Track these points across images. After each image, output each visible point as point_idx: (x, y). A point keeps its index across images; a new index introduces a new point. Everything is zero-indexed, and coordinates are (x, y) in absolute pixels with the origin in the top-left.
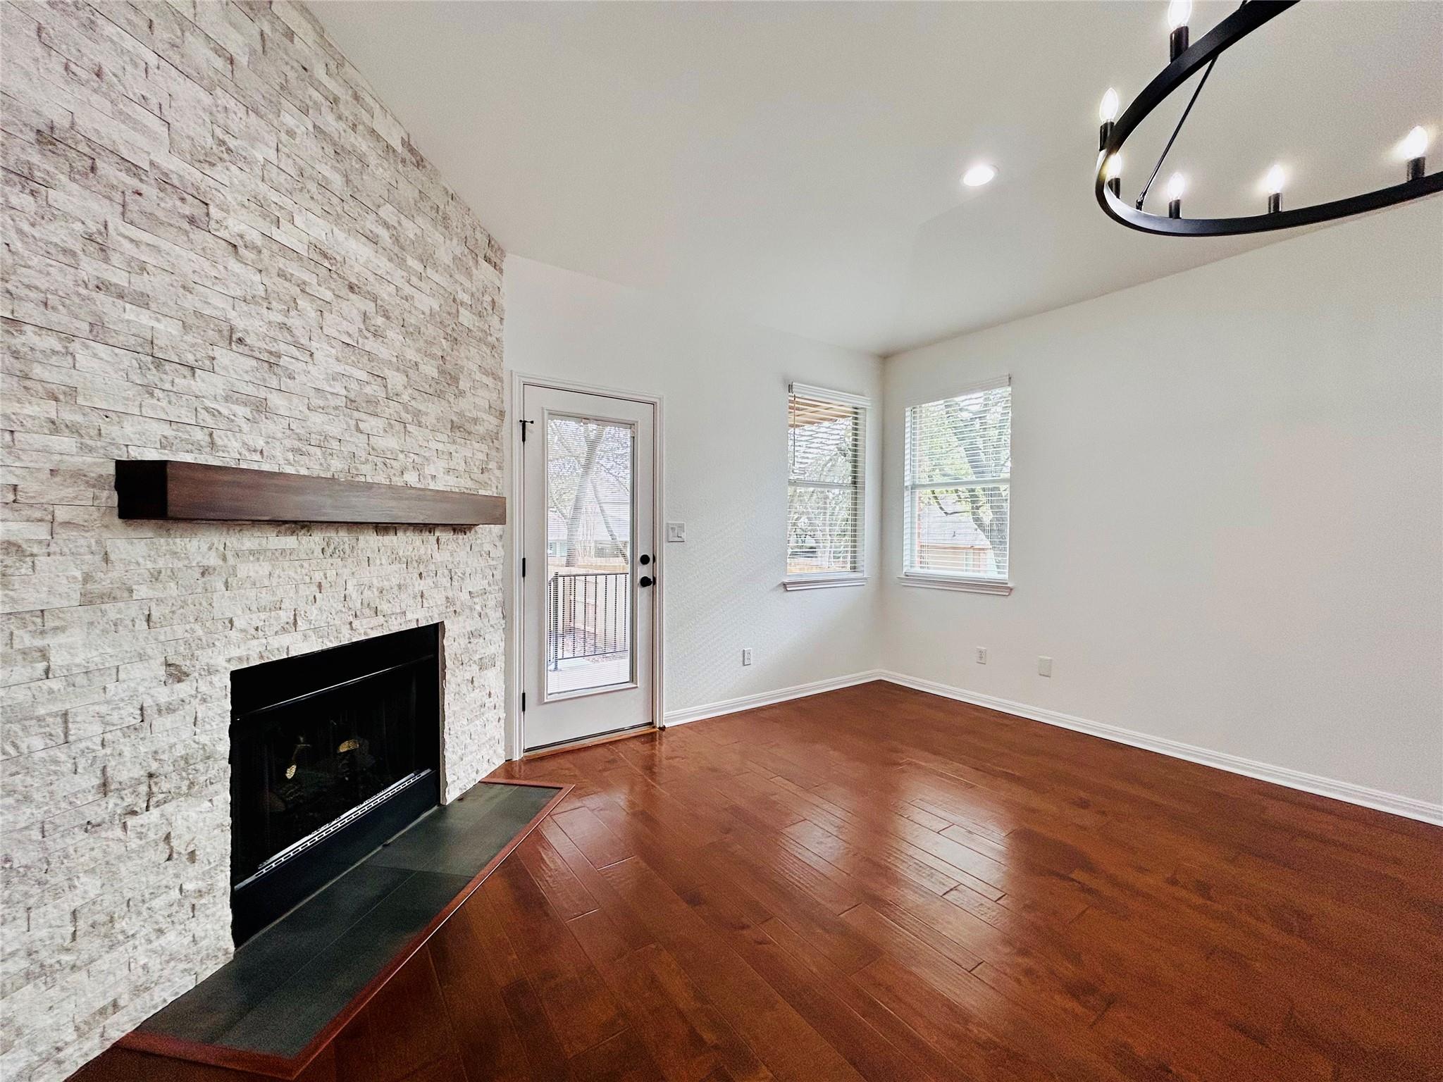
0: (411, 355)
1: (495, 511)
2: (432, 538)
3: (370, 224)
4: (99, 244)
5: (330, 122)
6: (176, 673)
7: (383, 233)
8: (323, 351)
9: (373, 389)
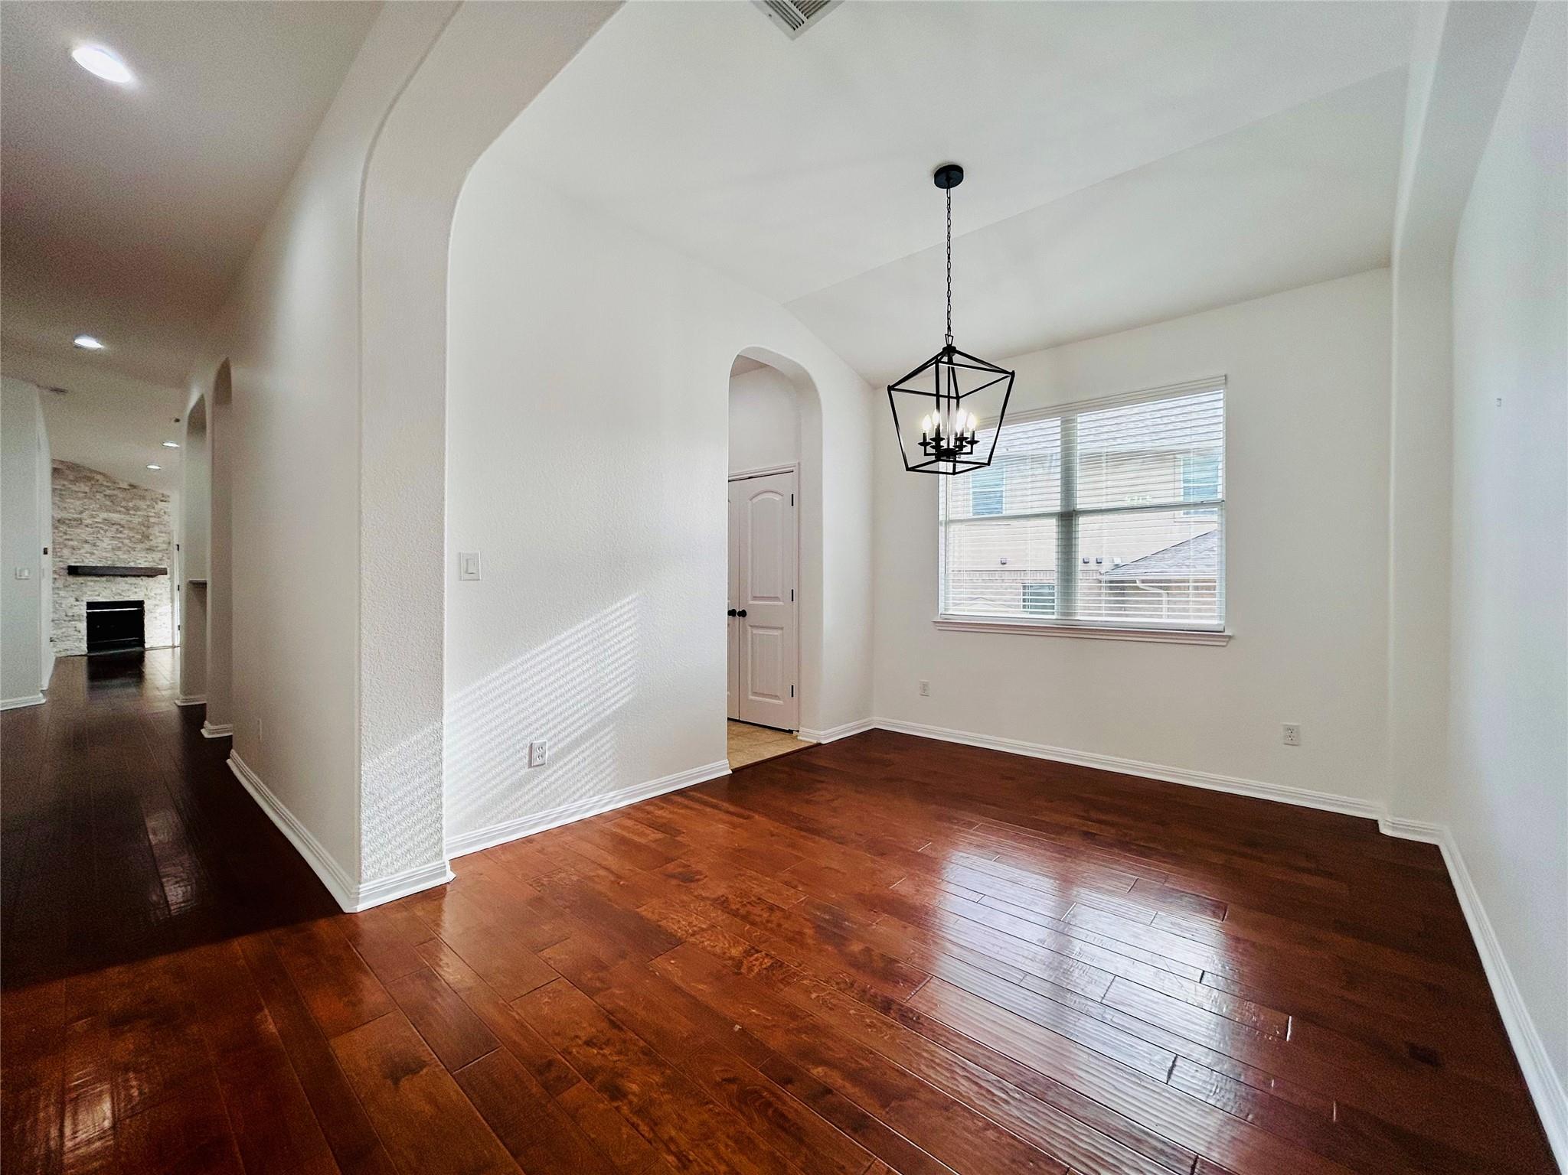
0: (131, 535)
1: (164, 572)
2: (139, 579)
3: (119, 509)
4: (65, 533)
5: (108, 492)
7: (122, 509)
8: (107, 540)
9: (120, 545)
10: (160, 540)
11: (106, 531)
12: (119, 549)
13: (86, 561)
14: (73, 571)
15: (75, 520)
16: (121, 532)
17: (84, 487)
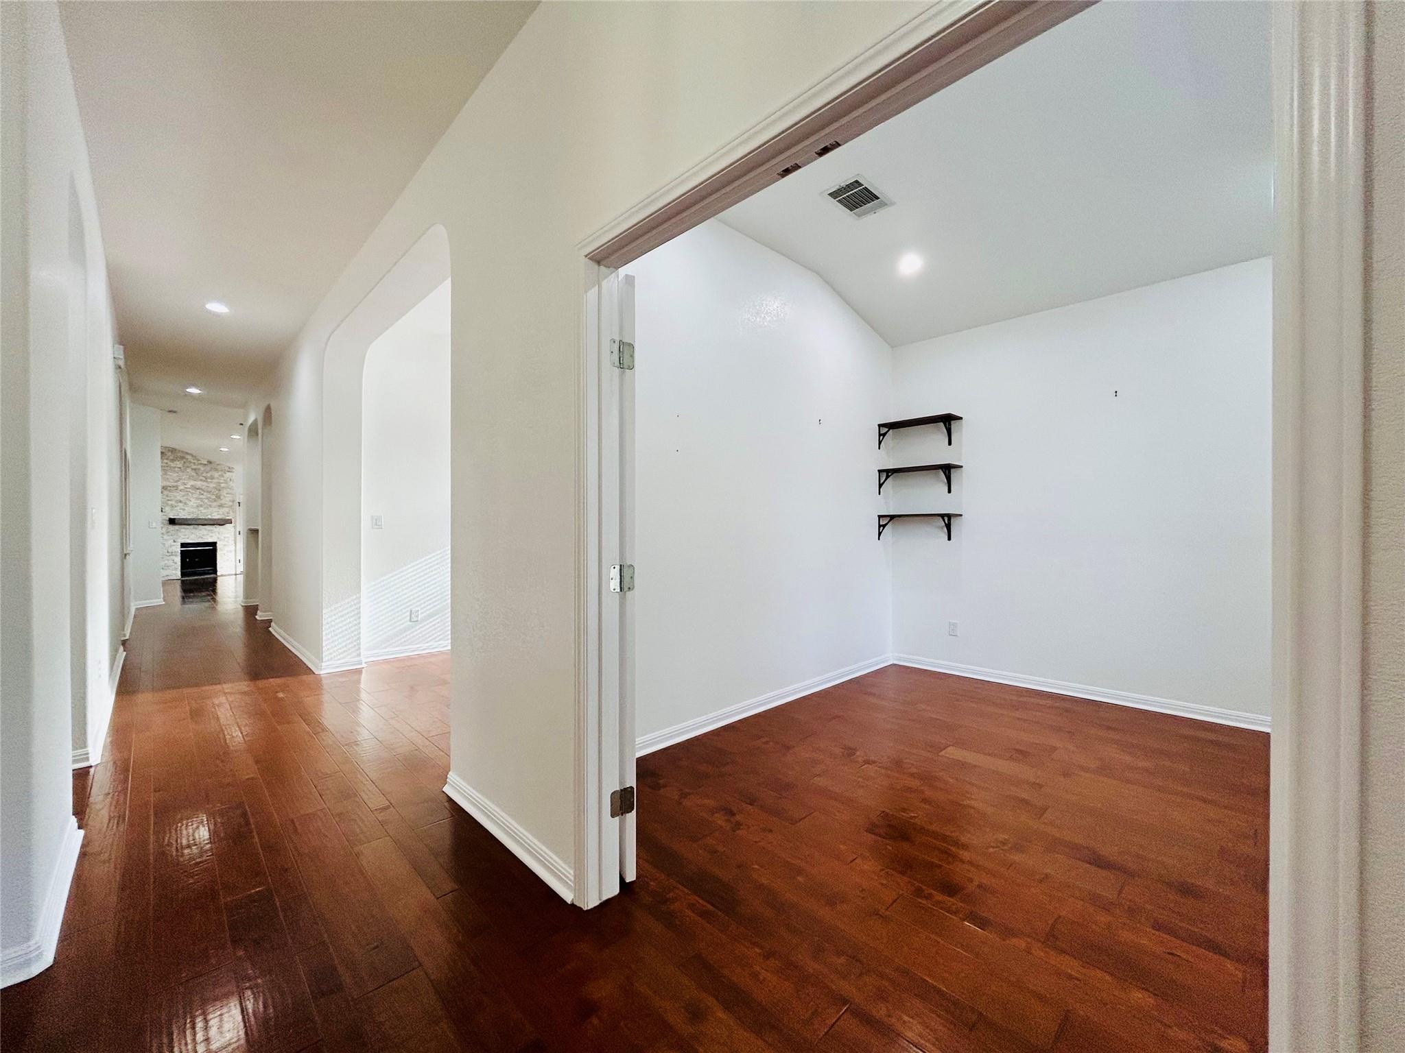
0: (209, 496)
1: (230, 522)
2: (215, 526)
3: (201, 478)
5: (194, 467)
6: (174, 541)
7: (203, 478)
8: (193, 500)
9: (201, 503)
10: (227, 499)
11: (192, 493)
12: (201, 506)
13: (180, 514)
14: (172, 521)
15: (173, 487)
16: (202, 494)
17: (179, 464)
